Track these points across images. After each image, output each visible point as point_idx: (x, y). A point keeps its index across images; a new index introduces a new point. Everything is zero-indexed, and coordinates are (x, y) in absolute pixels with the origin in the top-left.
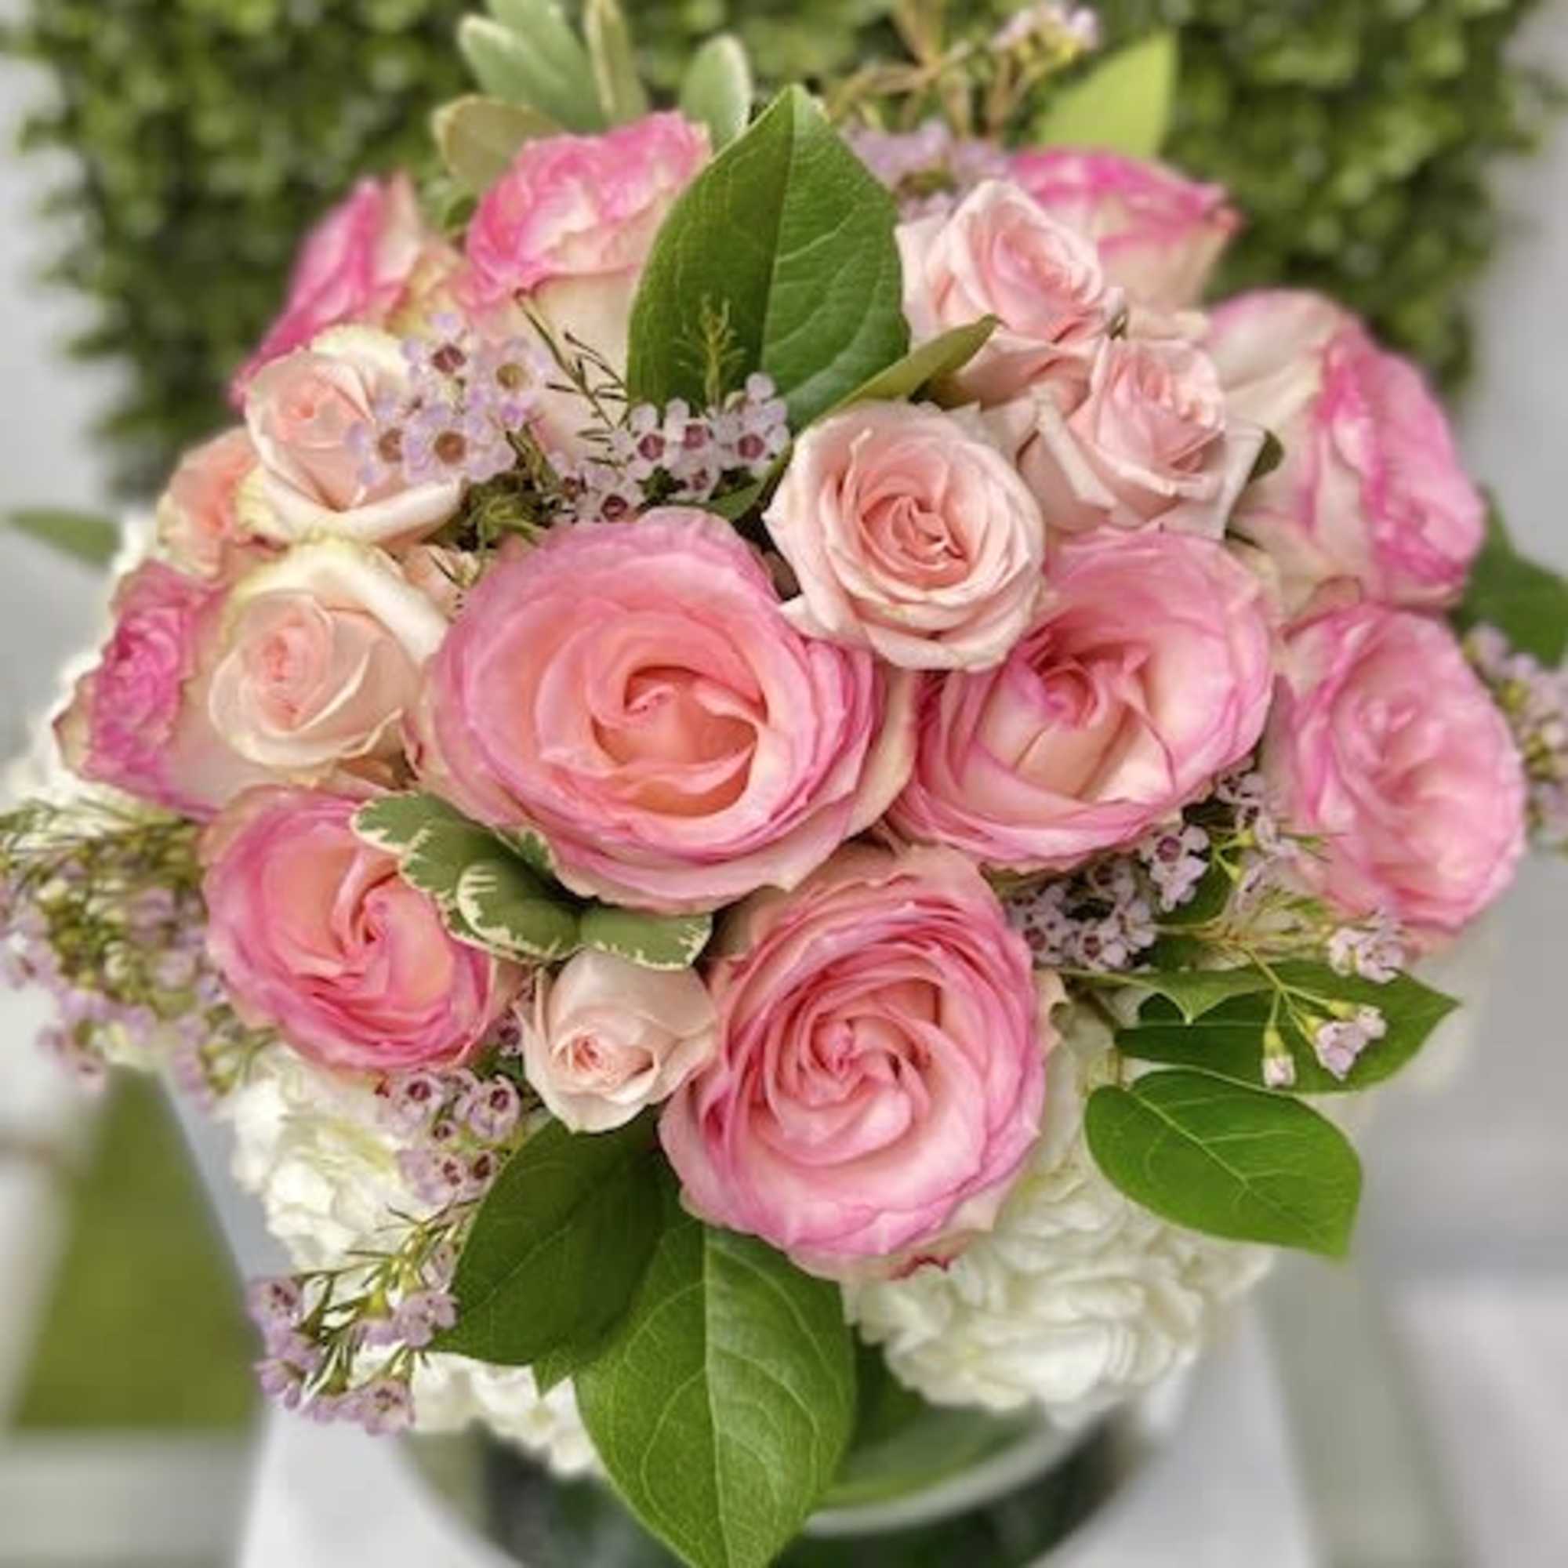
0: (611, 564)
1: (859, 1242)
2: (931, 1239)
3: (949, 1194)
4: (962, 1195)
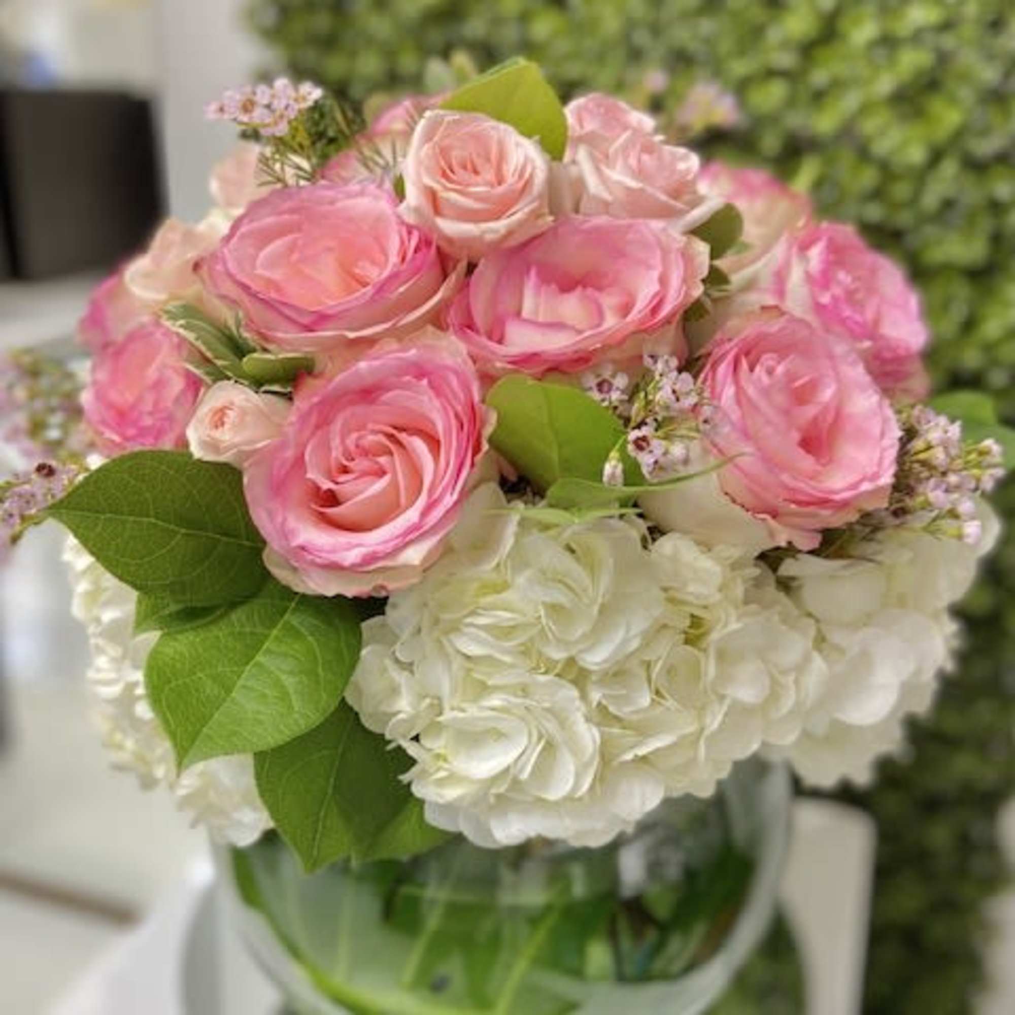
0: (332, 203)
1: (334, 558)
2: (380, 564)
3: (397, 537)
4: (407, 539)
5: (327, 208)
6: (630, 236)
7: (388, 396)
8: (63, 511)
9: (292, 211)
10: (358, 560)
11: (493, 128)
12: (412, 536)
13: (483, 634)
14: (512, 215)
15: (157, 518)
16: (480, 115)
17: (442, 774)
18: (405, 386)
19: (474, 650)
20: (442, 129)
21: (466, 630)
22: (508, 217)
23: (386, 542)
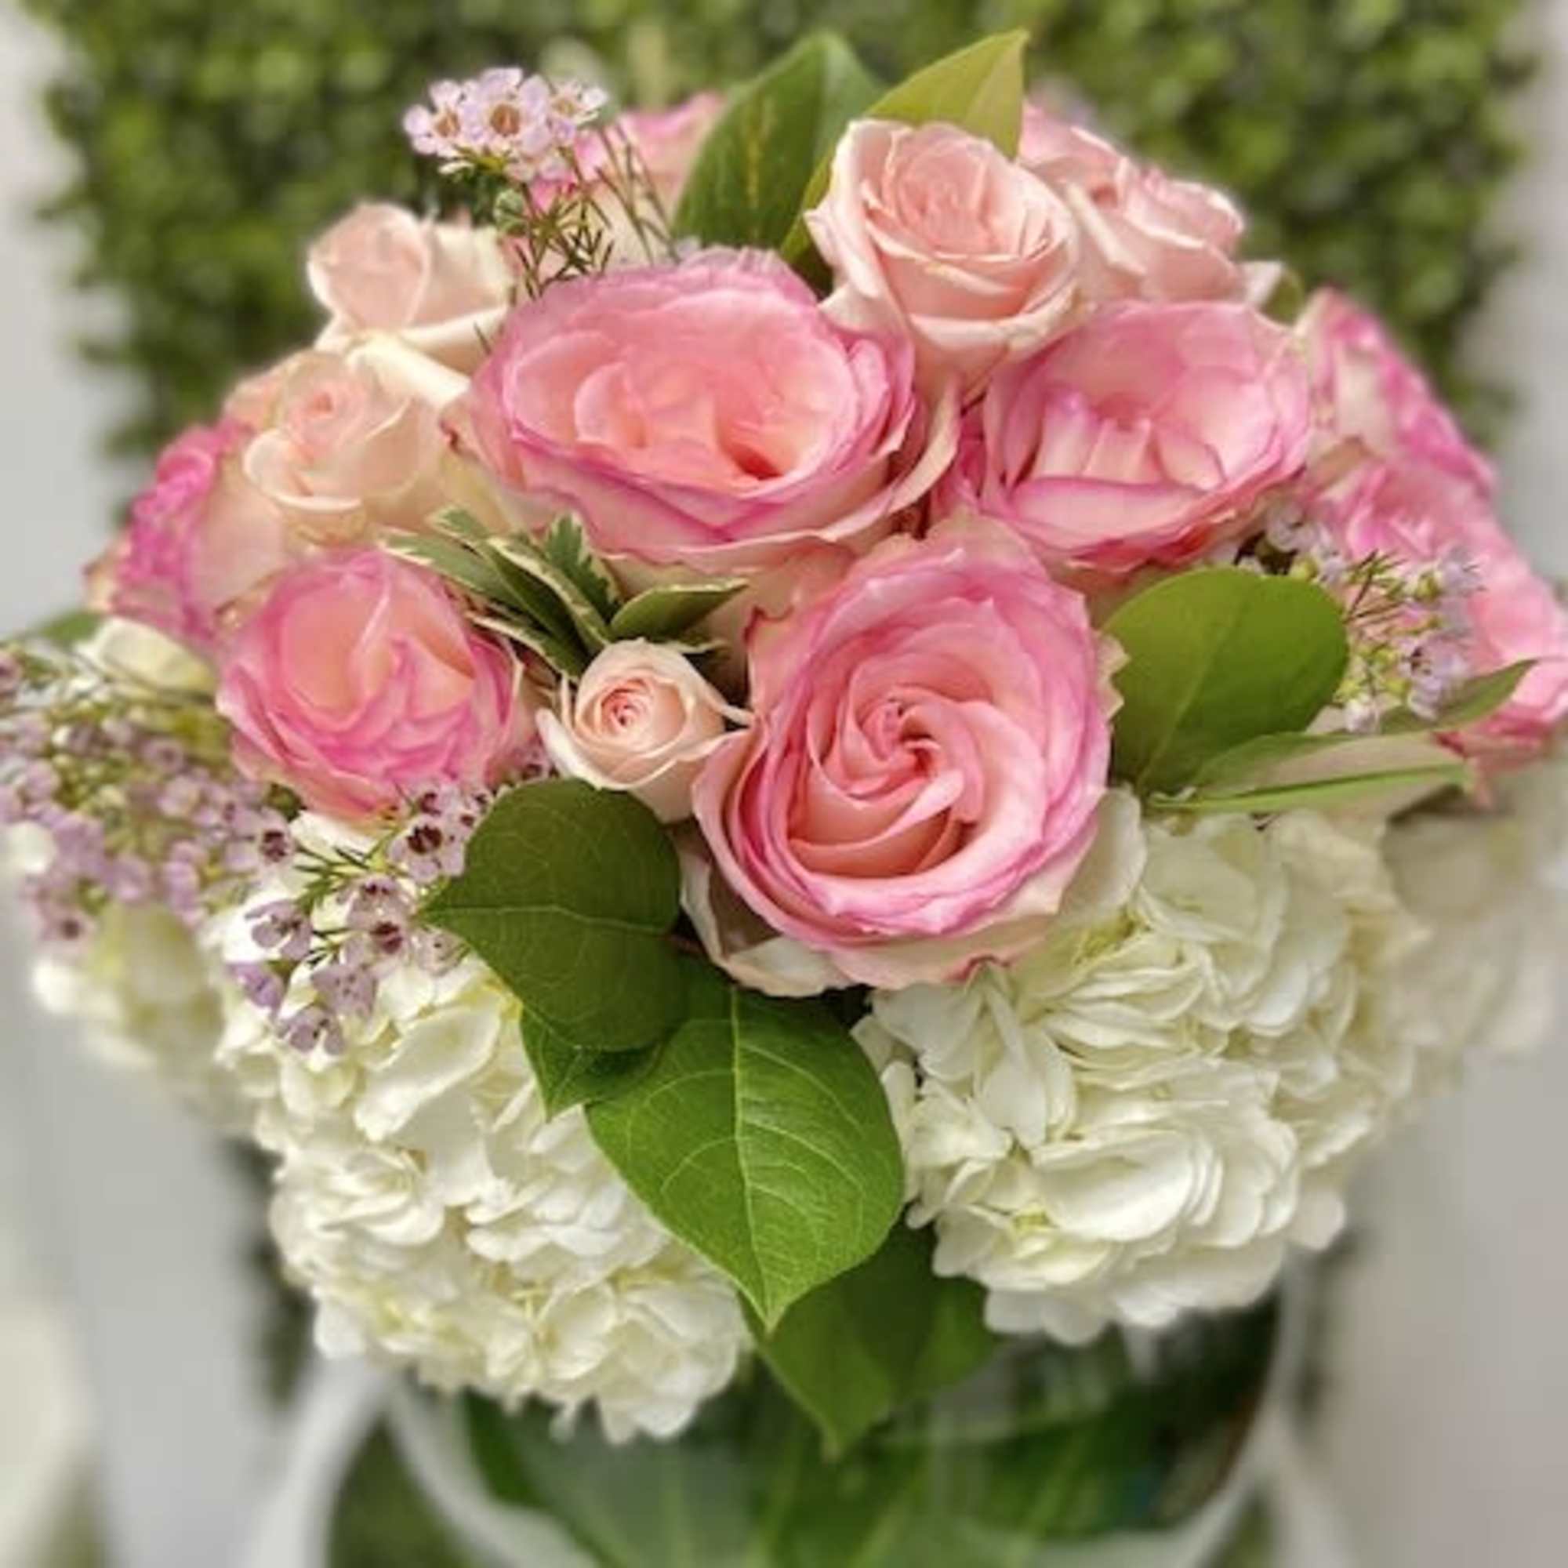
0: (655, 305)
1: (909, 921)
2: (990, 921)
3: (1009, 870)
4: (1023, 873)
5: (643, 314)
6: (1190, 332)
7: (916, 638)
8: (451, 912)
9: (584, 324)
10: (953, 920)
11: (970, 148)
12: (1030, 868)
13: (1127, 1010)
14: (1038, 307)
15: (562, 905)
16: (948, 127)
17: (1037, 1246)
18: (953, 615)
19: (1102, 1038)
20: (891, 155)
21: (1085, 1010)
22: (1031, 311)
23: (989, 882)
